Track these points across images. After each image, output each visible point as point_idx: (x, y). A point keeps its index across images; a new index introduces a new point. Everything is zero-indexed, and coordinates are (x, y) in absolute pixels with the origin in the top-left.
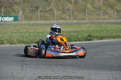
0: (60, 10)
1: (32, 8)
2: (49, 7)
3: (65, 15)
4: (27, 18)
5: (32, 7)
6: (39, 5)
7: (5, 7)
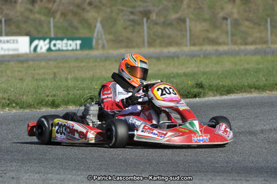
0: (205, 20)
1: (132, 17)
2: (177, 12)
3: (218, 32)
4: (121, 42)
5: (132, 13)
6: (151, 8)
7: (64, 15)
